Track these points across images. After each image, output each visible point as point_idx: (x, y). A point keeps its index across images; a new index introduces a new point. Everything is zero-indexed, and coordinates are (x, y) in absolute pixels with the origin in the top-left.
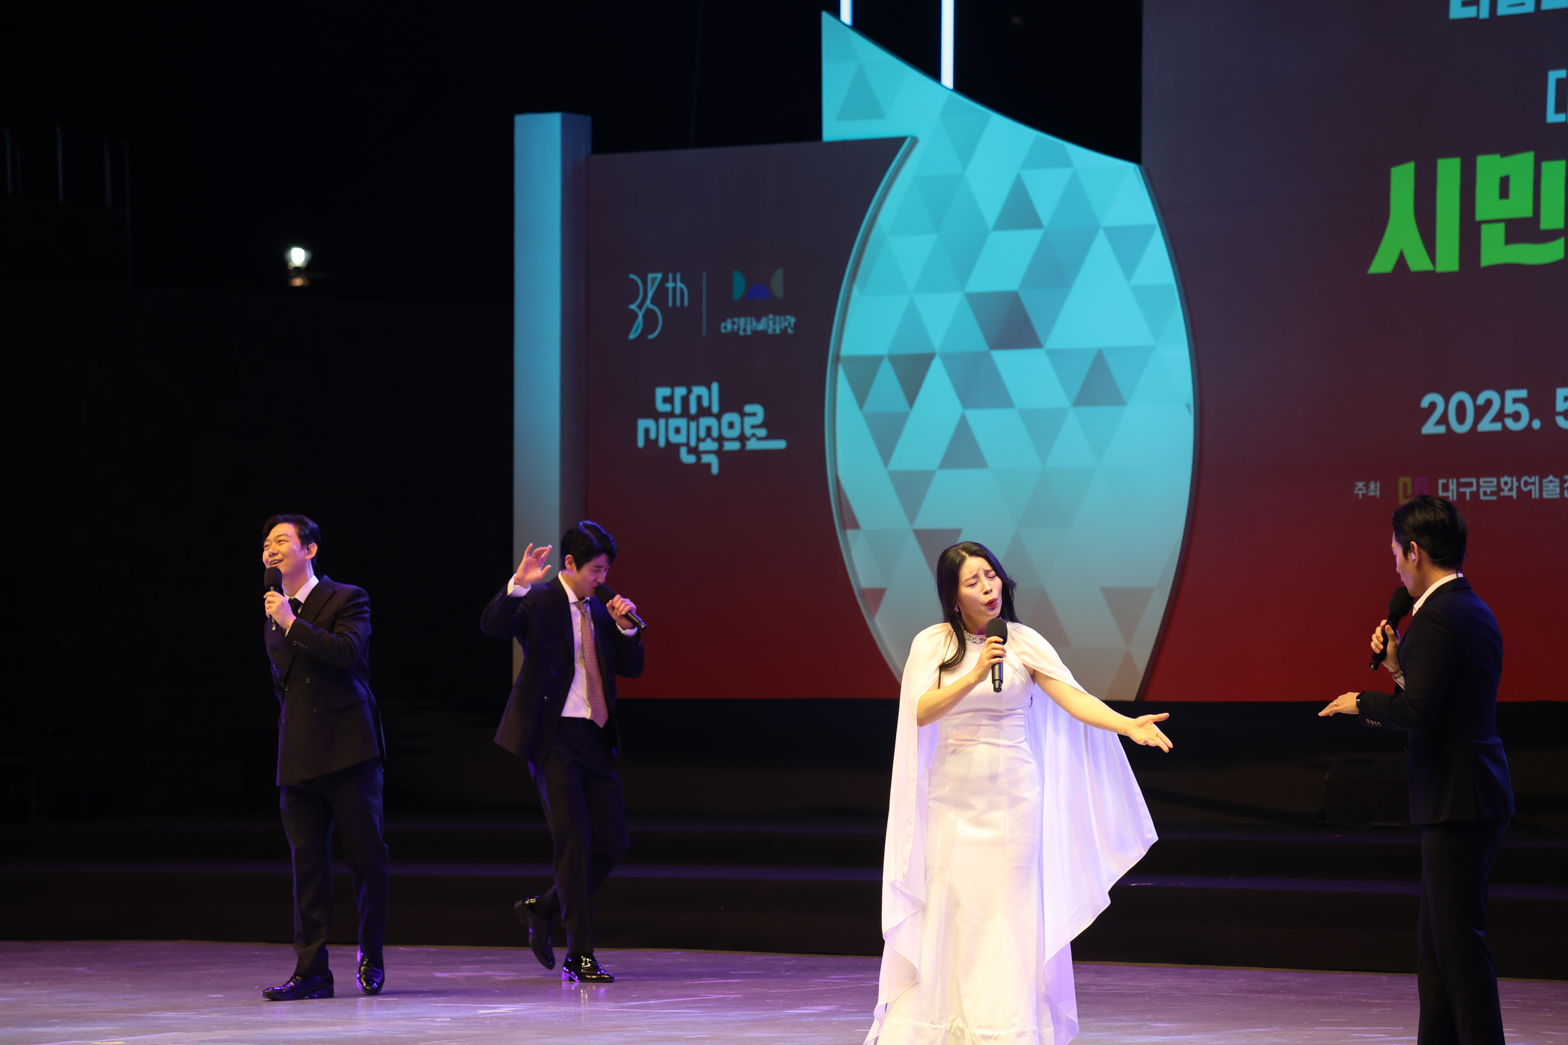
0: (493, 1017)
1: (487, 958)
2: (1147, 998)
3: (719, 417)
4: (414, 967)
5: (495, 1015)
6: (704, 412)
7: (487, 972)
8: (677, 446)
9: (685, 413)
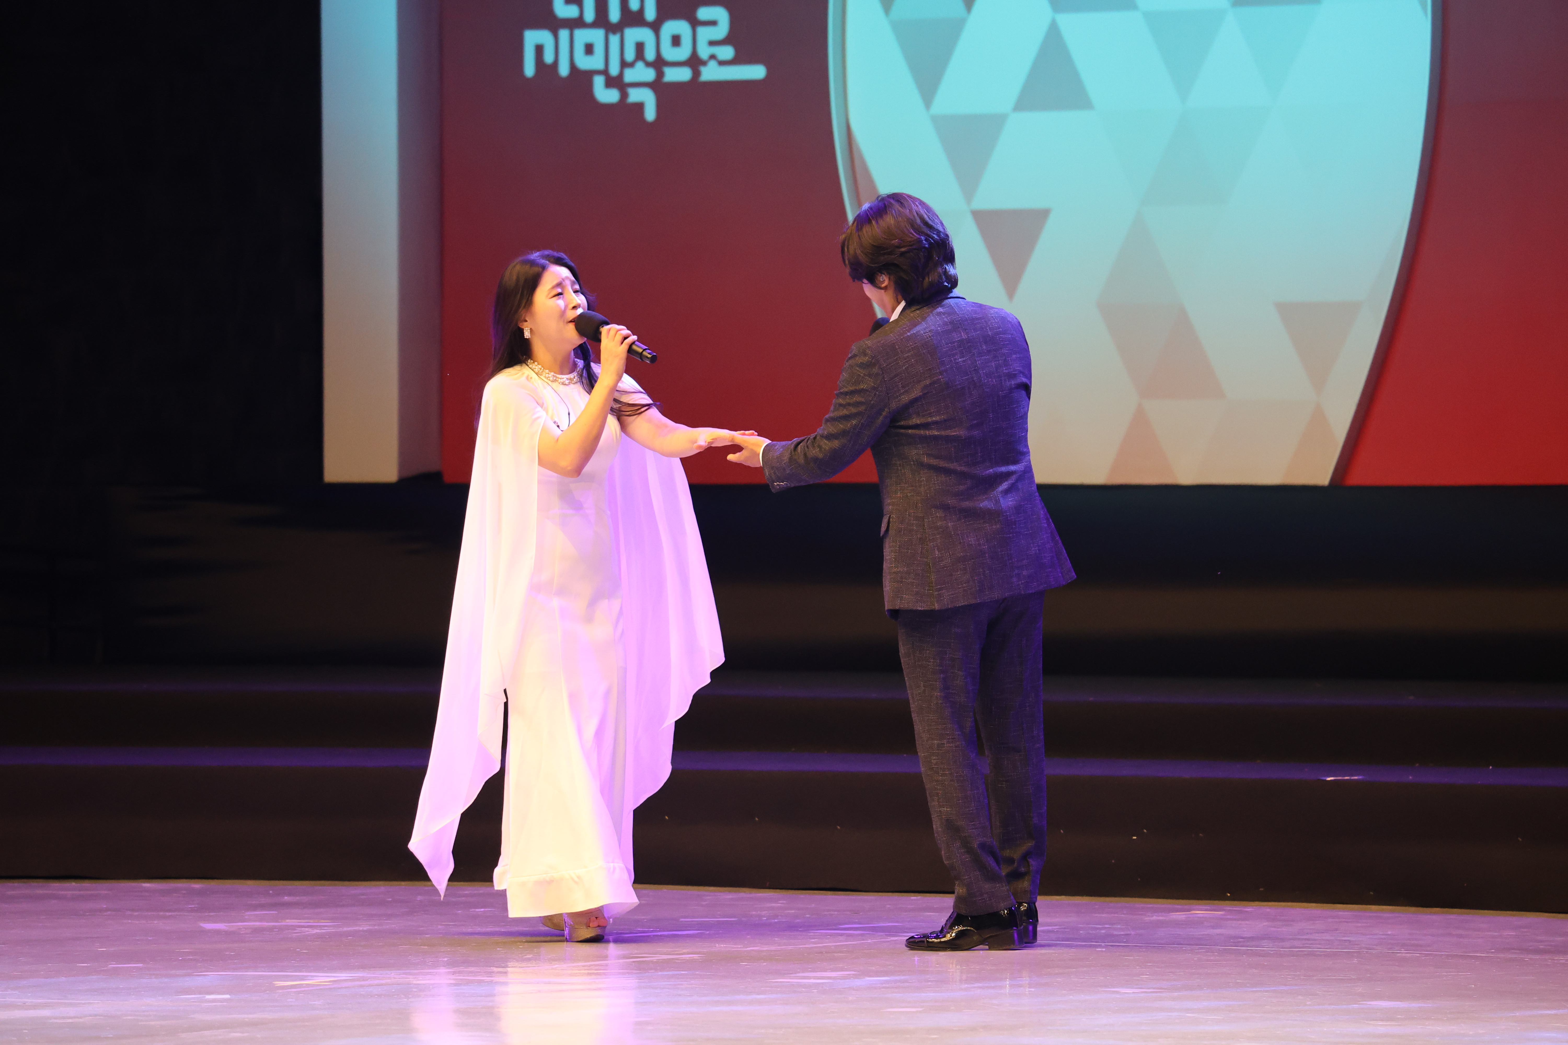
0: (299, 993)
1: (287, 898)
2: (1355, 961)
4: (168, 914)
5: (303, 989)
7: (288, 921)
8: (589, 75)
9: (601, 20)
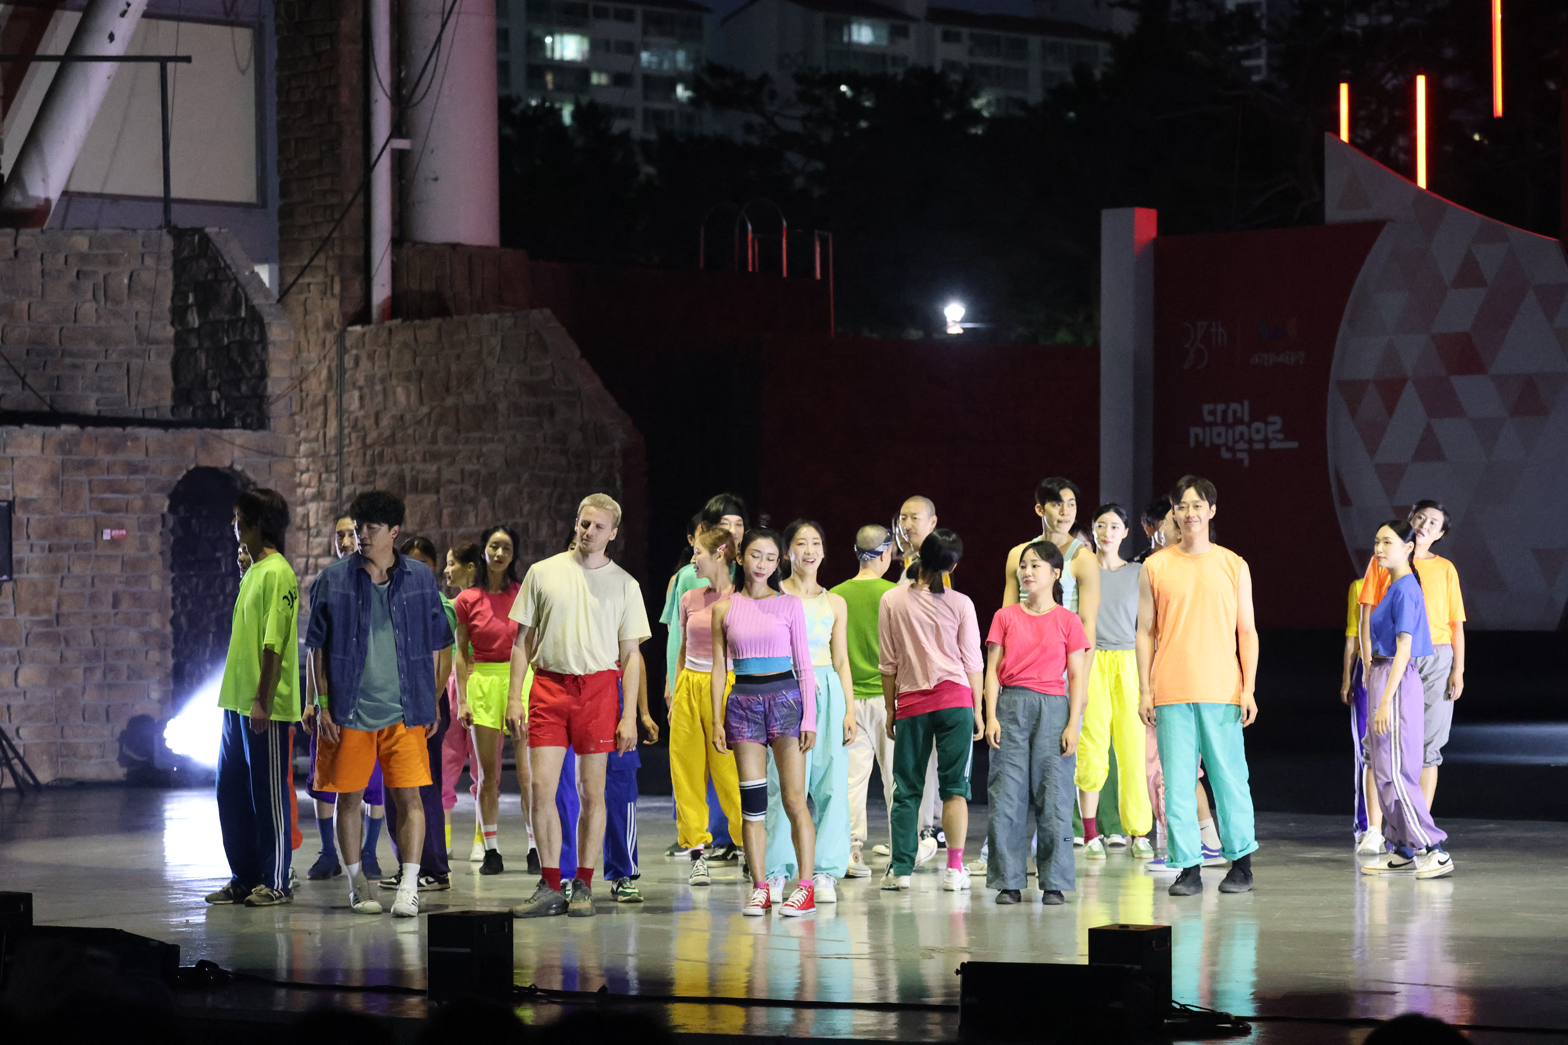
3: (1249, 425)
6: (1239, 421)
8: (1219, 446)
9: (1224, 422)
